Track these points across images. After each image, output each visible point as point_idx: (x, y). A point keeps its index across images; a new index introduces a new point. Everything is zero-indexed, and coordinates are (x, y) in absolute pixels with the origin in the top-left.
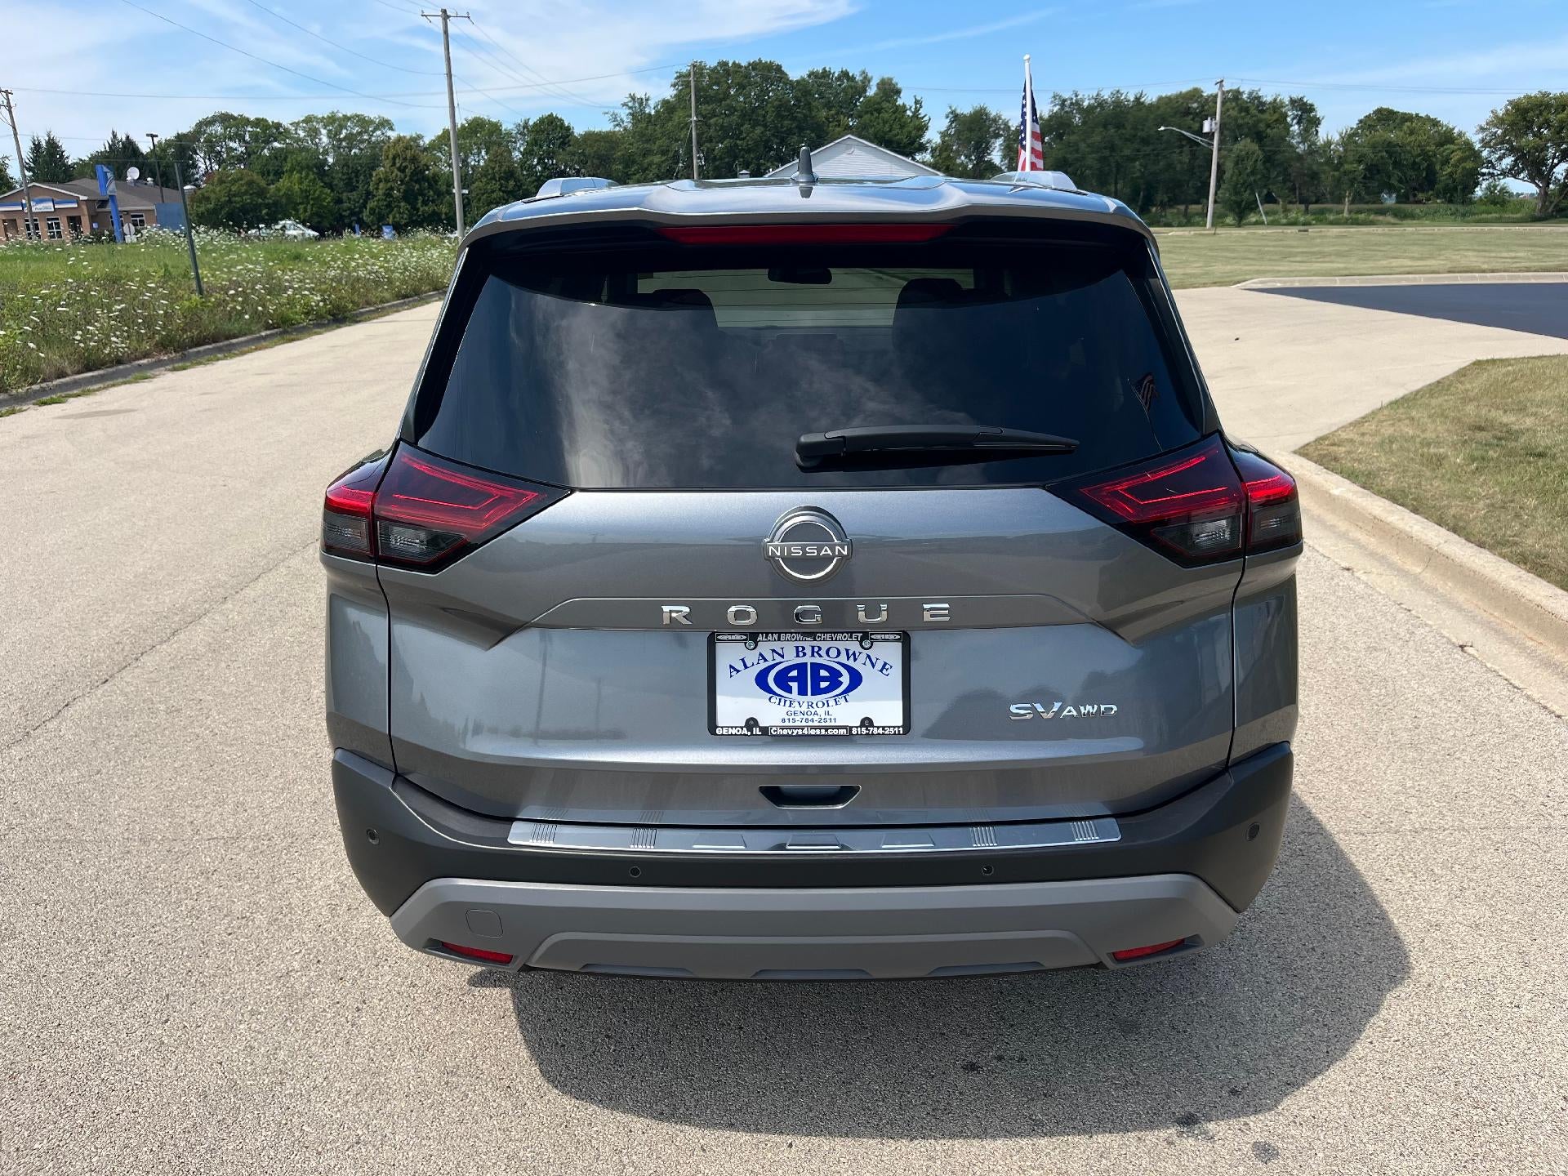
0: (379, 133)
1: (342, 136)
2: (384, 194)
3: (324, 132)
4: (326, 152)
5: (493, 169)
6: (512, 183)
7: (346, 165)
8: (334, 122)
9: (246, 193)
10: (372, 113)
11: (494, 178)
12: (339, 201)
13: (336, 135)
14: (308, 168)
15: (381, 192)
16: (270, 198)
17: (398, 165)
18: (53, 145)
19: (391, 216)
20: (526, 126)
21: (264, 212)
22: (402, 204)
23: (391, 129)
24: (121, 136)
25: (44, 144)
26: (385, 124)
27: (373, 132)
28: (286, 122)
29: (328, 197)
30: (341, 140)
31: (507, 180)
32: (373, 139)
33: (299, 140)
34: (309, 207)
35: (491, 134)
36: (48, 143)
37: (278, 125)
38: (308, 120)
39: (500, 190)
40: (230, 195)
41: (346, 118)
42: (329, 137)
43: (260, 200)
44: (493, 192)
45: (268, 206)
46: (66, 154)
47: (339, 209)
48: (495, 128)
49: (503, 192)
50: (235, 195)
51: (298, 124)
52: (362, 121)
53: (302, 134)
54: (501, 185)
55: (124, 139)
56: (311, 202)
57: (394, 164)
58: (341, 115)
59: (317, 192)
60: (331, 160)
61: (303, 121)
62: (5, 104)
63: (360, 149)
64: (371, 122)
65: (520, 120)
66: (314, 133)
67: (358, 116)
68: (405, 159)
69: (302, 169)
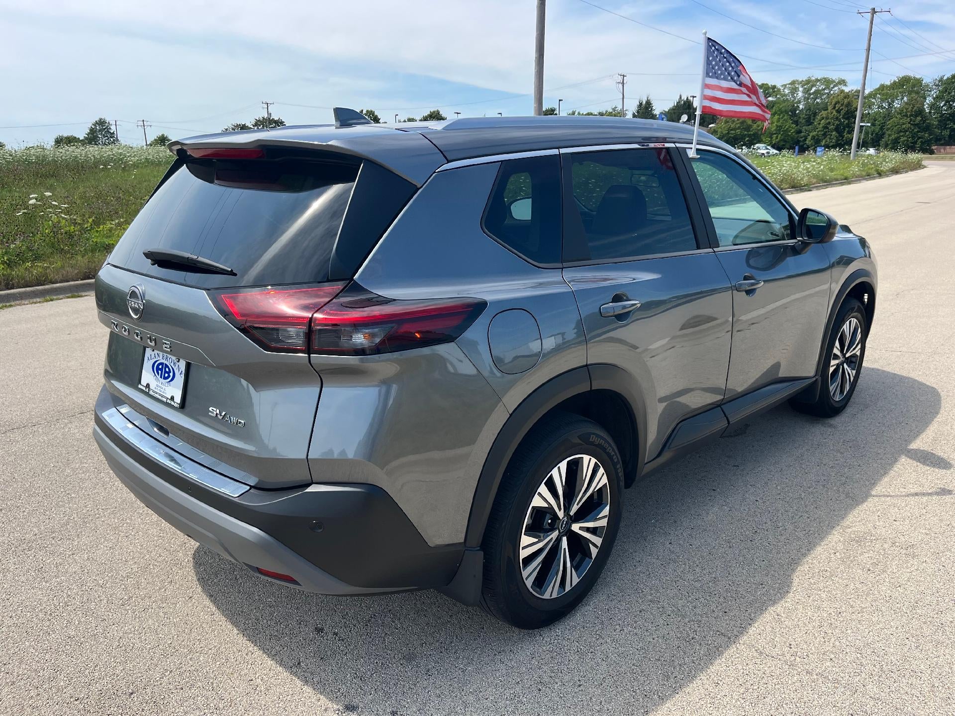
0: (836, 88)
1: (811, 92)
2: (823, 127)
3: (801, 89)
4: (799, 102)
5: (907, 109)
6: (919, 118)
7: (810, 109)
8: (809, 83)
9: (739, 128)
10: (835, 76)
11: (906, 116)
12: (800, 132)
13: (808, 91)
14: (786, 112)
15: (821, 126)
16: (752, 131)
17: (837, 108)
18: (649, 103)
19: (824, 141)
20: (941, 80)
21: (747, 139)
22: (834, 133)
23: (846, 85)
24: (684, 98)
25: (644, 103)
26: (843, 82)
27: (833, 88)
28: (779, 85)
29: (794, 128)
30: (810, 94)
31: (916, 116)
32: (832, 92)
33: (785, 95)
34: (780, 136)
35: (914, 86)
36: (647, 102)
37: (774, 87)
38: (793, 83)
39: (909, 123)
40: (730, 130)
41: (817, 80)
42: (803, 92)
43: (746, 132)
44: (904, 124)
45: (749, 136)
46: (654, 108)
47: (798, 137)
48: (918, 82)
49: (911, 124)
50: (732, 130)
51: (785, 85)
52: (827, 82)
53: (787, 91)
54: (911, 120)
55: (685, 99)
56: (782, 133)
57: (834, 108)
58: (813, 78)
59: (787, 127)
60: (801, 107)
61: (789, 84)
62: (621, 82)
63: (822, 99)
64: (834, 81)
65: (937, 77)
66: (794, 90)
67: (825, 79)
68: (842, 105)
69: (782, 113)
